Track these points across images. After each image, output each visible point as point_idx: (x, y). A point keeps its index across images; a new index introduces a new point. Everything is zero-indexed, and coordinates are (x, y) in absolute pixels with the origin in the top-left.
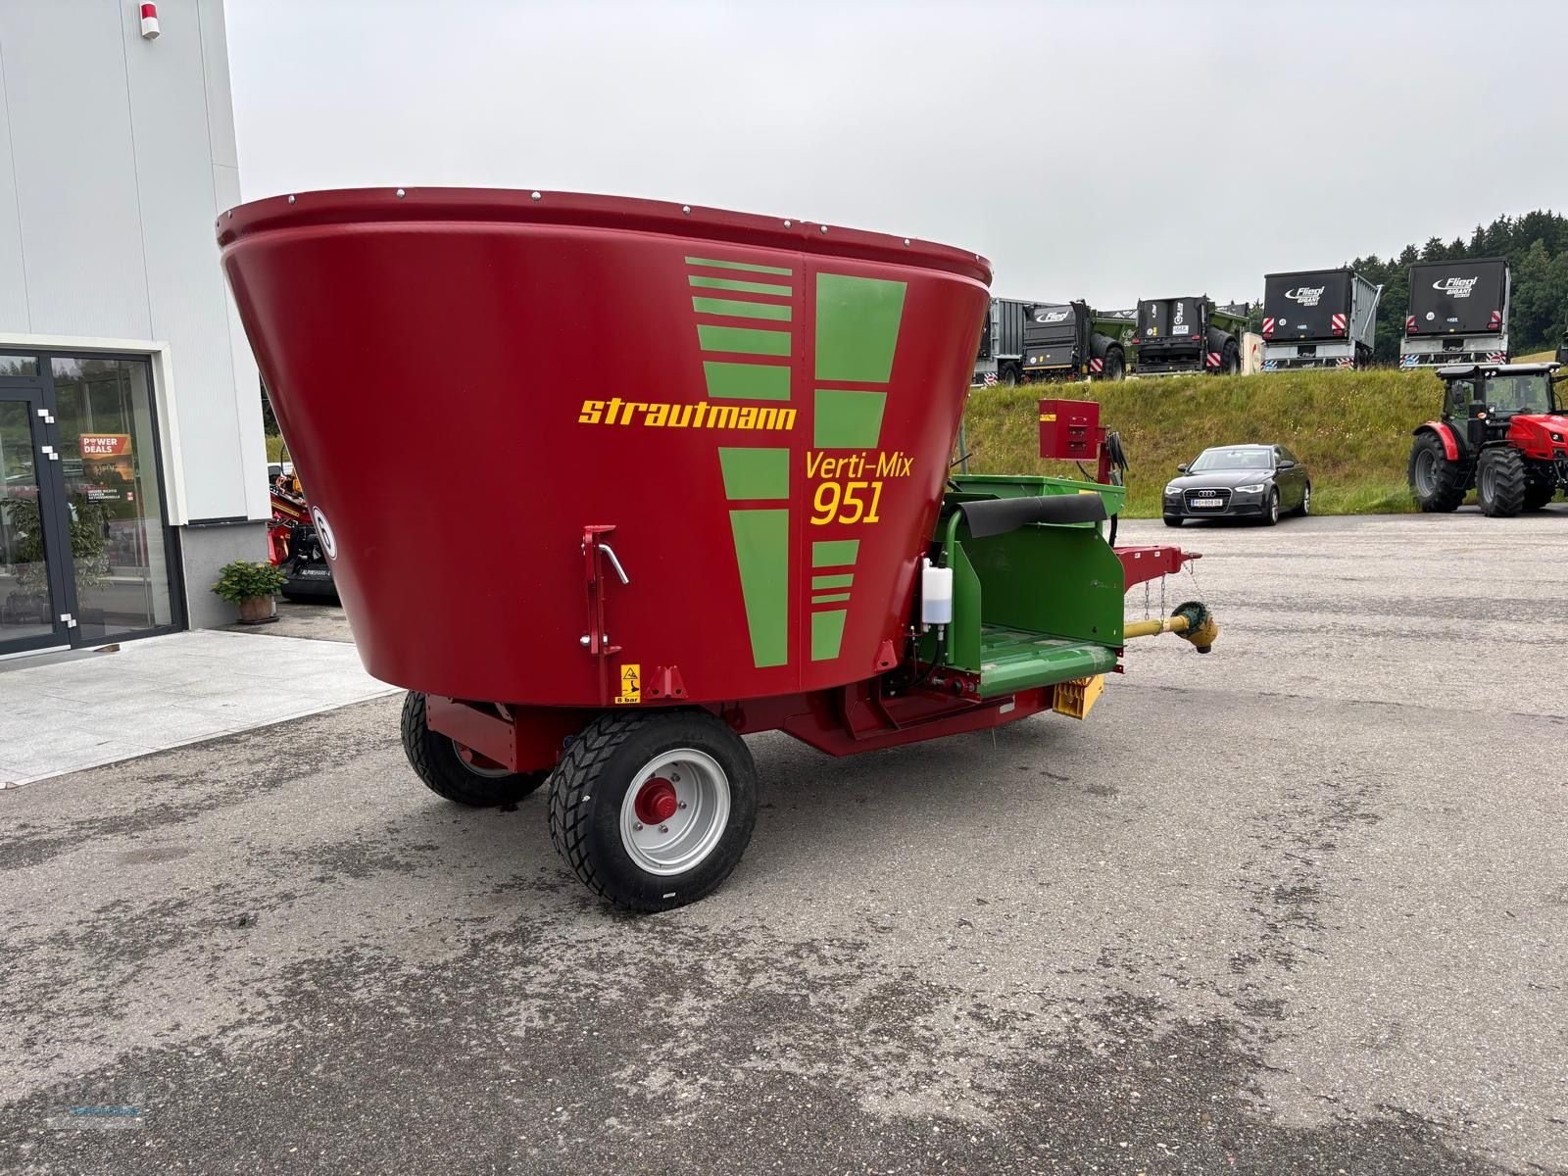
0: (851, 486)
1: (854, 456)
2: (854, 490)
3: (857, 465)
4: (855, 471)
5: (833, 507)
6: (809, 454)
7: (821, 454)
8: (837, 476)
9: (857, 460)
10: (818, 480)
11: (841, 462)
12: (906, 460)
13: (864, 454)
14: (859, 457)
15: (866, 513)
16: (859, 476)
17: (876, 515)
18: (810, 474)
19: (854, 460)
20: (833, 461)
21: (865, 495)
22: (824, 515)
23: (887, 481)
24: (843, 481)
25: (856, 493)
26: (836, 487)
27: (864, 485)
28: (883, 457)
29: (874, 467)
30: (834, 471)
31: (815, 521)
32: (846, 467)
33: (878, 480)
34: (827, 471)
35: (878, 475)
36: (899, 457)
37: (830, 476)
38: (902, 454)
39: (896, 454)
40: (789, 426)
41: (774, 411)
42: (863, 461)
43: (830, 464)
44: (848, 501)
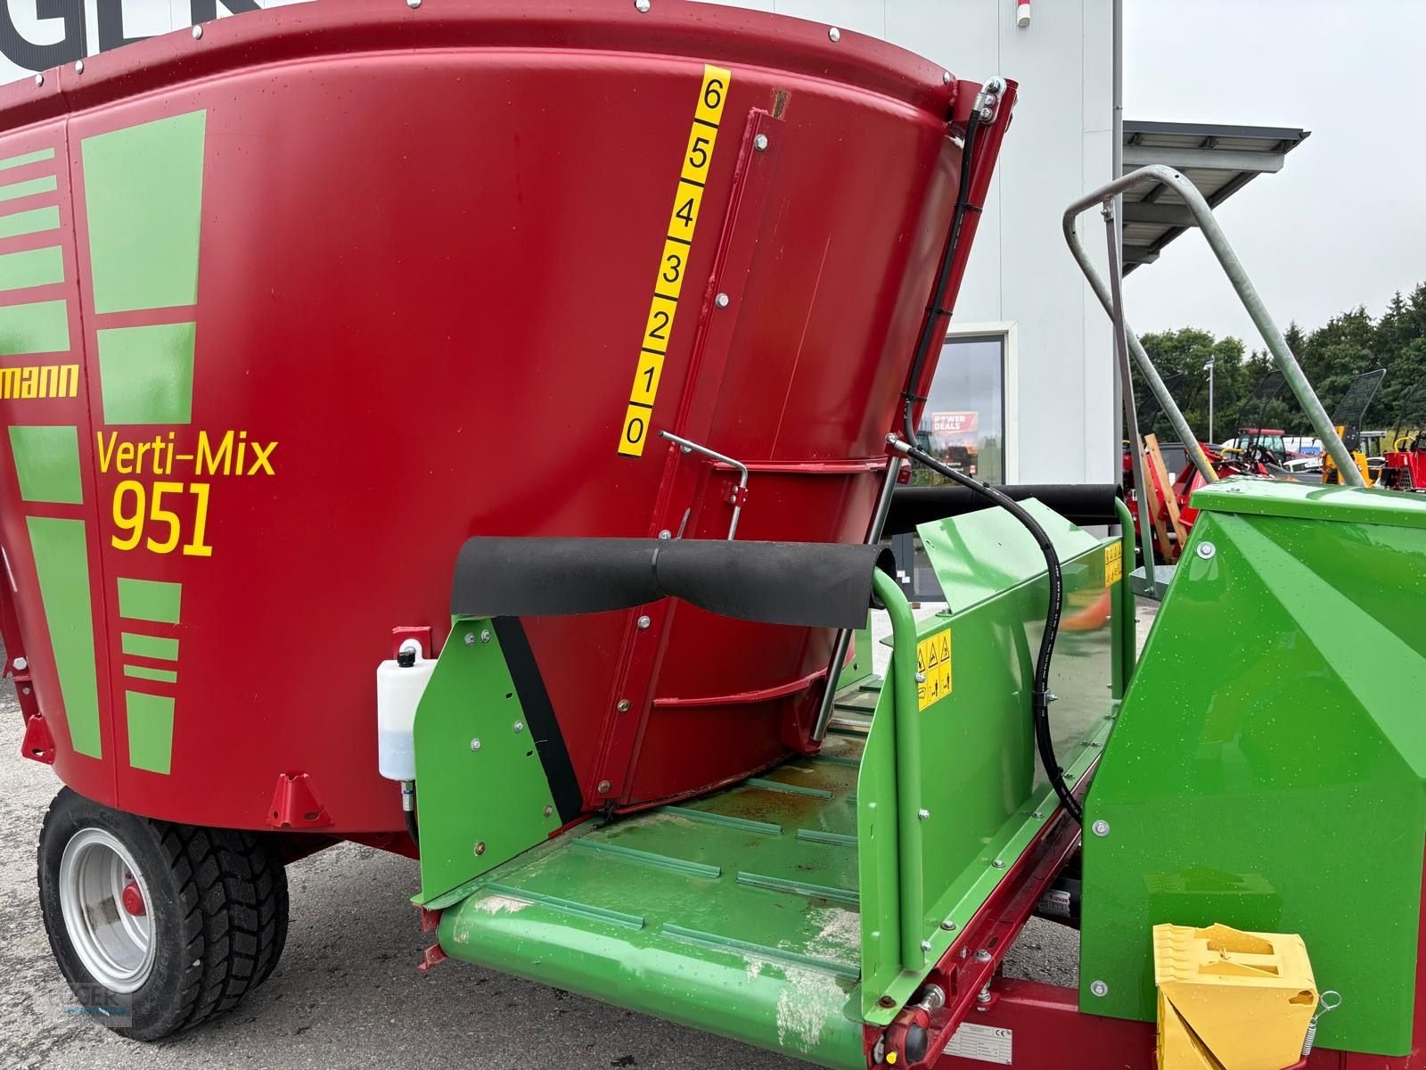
0: (160, 488)
1: (158, 439)
2: (165, 496)
3: (163, 452)
4: (162, 464)
5: (137, 522)
6: (100, 435)
7: (115, 435)
8: (139, 470)
9: (163, 445)
10: (114, 477)
11: (142, 448)
12: (256, 446)
13: (172, 435)
14: (165, 440)
15: (186, 537)
16: (168, 471)
17: (206, 543)
18: (104, 468)
19: (158, 445)
20: (129, 445)
21: (183, 505)
22: (126, 534)
23: (218, 482)
24: (148, 479)
25: (168, 502)
26: (137, 487)
27: (177, 488)
28: (203, 438)
29: (190, 457)
30: (132, 463)
31: (117, 543)
32: (149, 455)
33: (199, 480)
34: (125, 463)
35: (198, 471)
36: (237, 440)
37: (129, 470)
38: (243, 435)
39: (230, 436)
40: (73, 393)
41: (54, 369)
42: (171, 446)
43: (126, 451)
44: (158, 514)
